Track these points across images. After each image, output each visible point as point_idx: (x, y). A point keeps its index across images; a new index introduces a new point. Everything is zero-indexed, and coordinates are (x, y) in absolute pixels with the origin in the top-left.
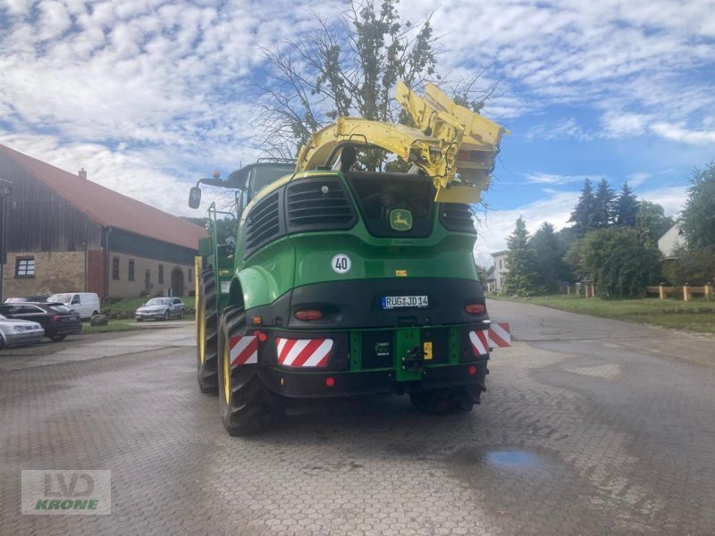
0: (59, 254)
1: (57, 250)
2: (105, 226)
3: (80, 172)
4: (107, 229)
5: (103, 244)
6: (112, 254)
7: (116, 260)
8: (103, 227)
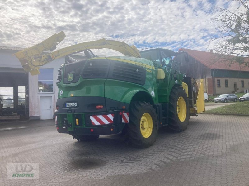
0: (199, 80)
1: (198, 79)
2: (212, 69)
3: (210, 51)
4: (213, 70)
5: (212, 75)
6: (216, 79)
7: (219, 81)
8: (211, 69)
